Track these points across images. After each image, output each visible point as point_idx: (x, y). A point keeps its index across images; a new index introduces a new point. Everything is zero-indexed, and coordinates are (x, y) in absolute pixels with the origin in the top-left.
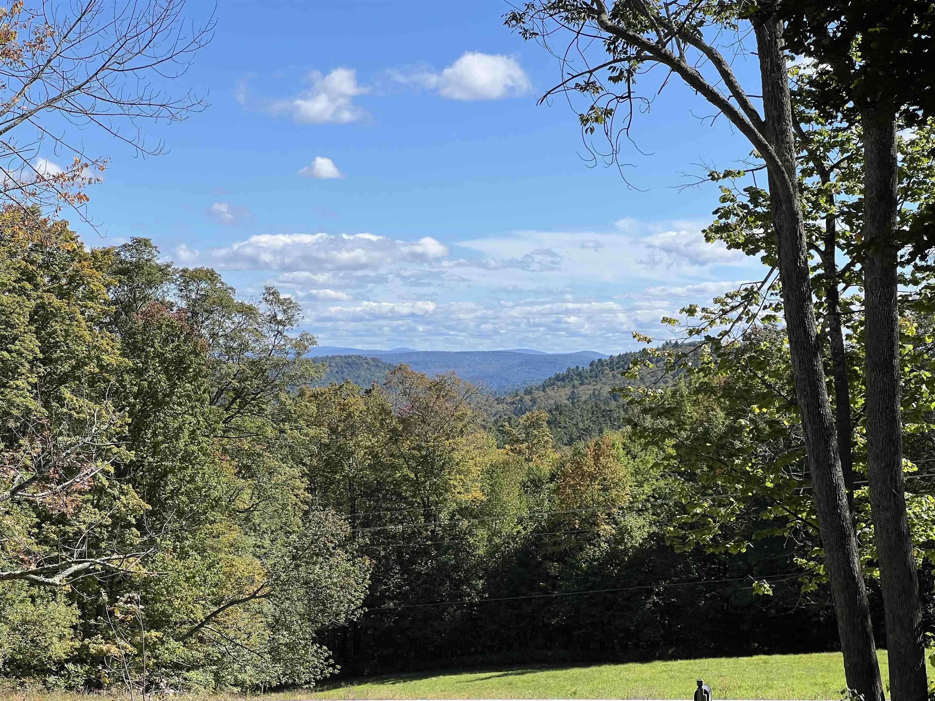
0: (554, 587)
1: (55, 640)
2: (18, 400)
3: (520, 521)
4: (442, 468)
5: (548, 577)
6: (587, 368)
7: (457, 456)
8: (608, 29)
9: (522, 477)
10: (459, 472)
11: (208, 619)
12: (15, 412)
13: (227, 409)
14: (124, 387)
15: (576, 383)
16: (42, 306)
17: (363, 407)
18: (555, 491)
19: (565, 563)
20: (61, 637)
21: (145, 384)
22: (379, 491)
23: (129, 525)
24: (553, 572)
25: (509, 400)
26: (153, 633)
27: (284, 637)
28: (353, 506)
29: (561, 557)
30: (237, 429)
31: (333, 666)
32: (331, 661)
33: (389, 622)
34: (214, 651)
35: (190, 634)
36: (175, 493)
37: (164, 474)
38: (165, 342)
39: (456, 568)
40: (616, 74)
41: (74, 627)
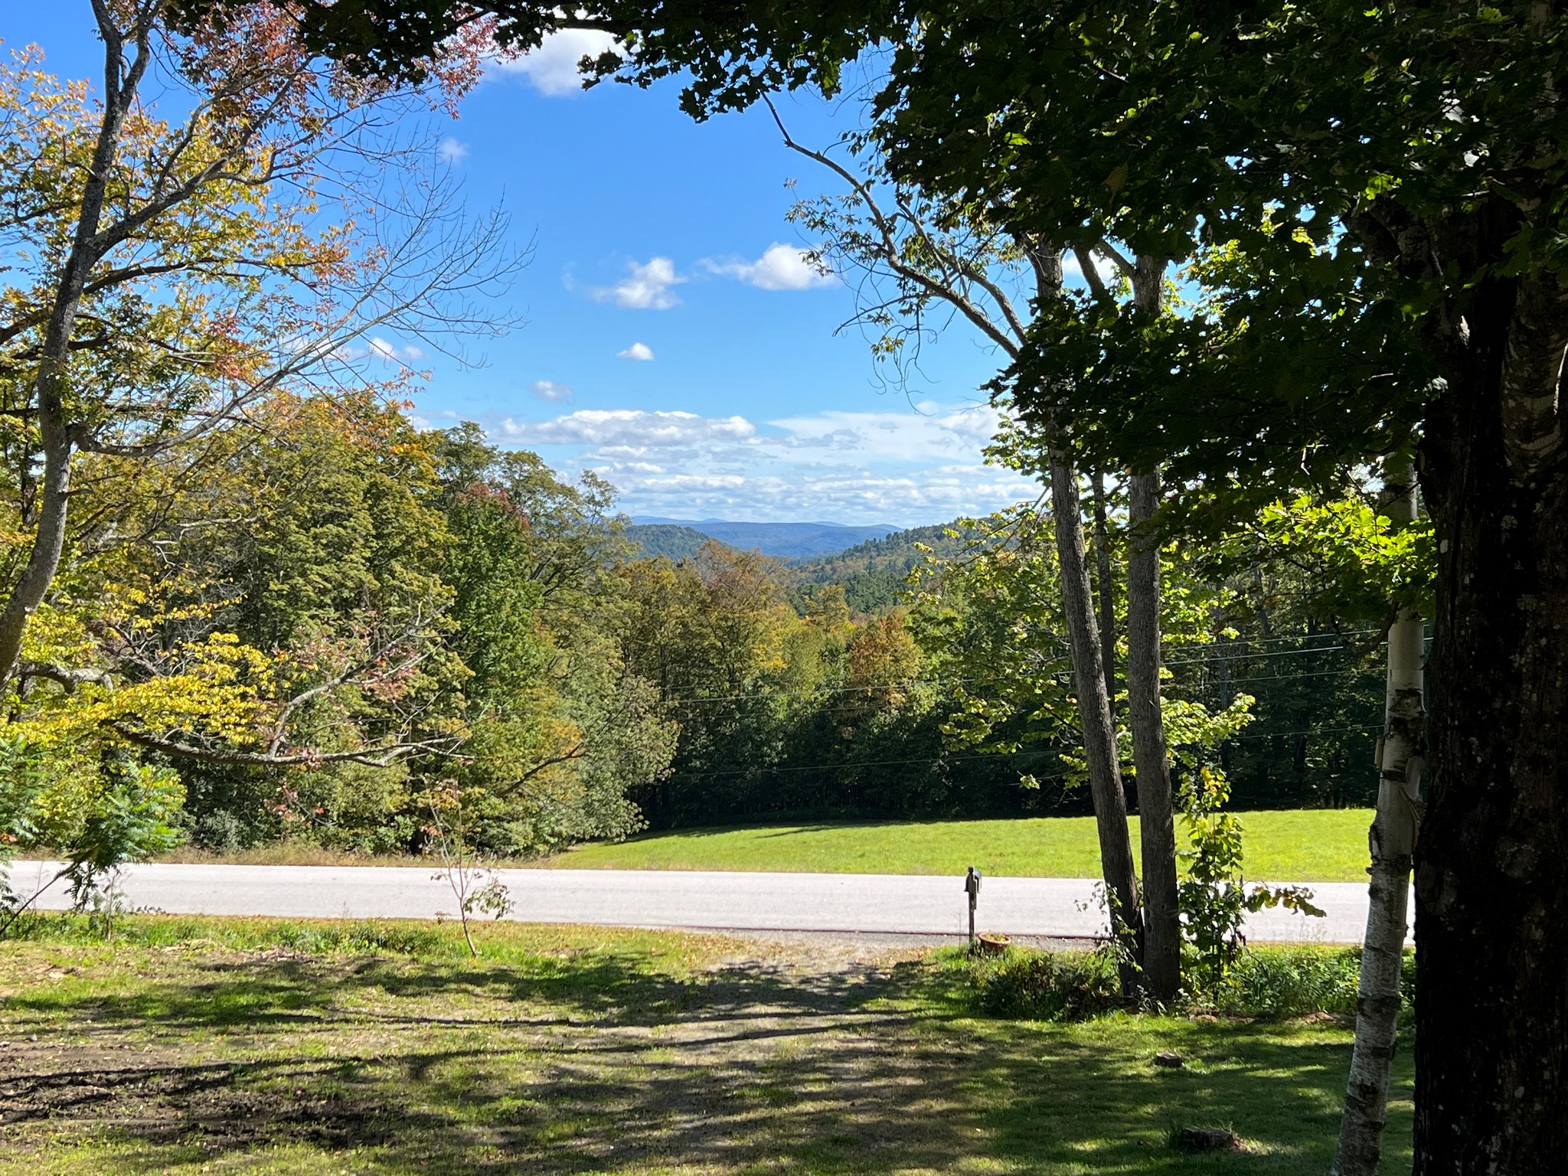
0: (848, 749)
1: (385, 794)
2: (352, 573)
3: (818, 688)
4: (747, 637)
5: (842, 740)
6: (884, 540)
7: (761, 627)
8: (898, 269)
9: (820, 647)
10: (762, 642)
11: (527, 776)
12: (350, 584)
13: (547, 583)
14: (450, 561)
15: (874, 554)
16: (374, 485)
17: (675, 580)
18: (850, 661)
19: (858, 728)
20: (391, 793)
21: (470, 559)
22: (689, 658)
23: (454, 690)
24: (846, 736)
25: (811, 568)
26: (477, 789)
27: (596, 794)
28: (664, 672)
29: (855, 722)
30: (557, 601)
31: (643, 822)
32: (641, 817)
33: (694, 779)
34: (534, 807)
35: (510, 790)
36: (496, 661)
37: (486, 644)
38: (490, 519)
39: (758, 730)
40: (906, 307)
41: (404, 783)
